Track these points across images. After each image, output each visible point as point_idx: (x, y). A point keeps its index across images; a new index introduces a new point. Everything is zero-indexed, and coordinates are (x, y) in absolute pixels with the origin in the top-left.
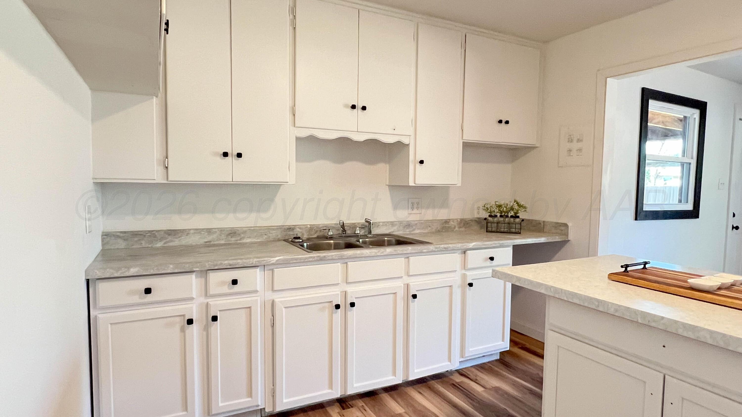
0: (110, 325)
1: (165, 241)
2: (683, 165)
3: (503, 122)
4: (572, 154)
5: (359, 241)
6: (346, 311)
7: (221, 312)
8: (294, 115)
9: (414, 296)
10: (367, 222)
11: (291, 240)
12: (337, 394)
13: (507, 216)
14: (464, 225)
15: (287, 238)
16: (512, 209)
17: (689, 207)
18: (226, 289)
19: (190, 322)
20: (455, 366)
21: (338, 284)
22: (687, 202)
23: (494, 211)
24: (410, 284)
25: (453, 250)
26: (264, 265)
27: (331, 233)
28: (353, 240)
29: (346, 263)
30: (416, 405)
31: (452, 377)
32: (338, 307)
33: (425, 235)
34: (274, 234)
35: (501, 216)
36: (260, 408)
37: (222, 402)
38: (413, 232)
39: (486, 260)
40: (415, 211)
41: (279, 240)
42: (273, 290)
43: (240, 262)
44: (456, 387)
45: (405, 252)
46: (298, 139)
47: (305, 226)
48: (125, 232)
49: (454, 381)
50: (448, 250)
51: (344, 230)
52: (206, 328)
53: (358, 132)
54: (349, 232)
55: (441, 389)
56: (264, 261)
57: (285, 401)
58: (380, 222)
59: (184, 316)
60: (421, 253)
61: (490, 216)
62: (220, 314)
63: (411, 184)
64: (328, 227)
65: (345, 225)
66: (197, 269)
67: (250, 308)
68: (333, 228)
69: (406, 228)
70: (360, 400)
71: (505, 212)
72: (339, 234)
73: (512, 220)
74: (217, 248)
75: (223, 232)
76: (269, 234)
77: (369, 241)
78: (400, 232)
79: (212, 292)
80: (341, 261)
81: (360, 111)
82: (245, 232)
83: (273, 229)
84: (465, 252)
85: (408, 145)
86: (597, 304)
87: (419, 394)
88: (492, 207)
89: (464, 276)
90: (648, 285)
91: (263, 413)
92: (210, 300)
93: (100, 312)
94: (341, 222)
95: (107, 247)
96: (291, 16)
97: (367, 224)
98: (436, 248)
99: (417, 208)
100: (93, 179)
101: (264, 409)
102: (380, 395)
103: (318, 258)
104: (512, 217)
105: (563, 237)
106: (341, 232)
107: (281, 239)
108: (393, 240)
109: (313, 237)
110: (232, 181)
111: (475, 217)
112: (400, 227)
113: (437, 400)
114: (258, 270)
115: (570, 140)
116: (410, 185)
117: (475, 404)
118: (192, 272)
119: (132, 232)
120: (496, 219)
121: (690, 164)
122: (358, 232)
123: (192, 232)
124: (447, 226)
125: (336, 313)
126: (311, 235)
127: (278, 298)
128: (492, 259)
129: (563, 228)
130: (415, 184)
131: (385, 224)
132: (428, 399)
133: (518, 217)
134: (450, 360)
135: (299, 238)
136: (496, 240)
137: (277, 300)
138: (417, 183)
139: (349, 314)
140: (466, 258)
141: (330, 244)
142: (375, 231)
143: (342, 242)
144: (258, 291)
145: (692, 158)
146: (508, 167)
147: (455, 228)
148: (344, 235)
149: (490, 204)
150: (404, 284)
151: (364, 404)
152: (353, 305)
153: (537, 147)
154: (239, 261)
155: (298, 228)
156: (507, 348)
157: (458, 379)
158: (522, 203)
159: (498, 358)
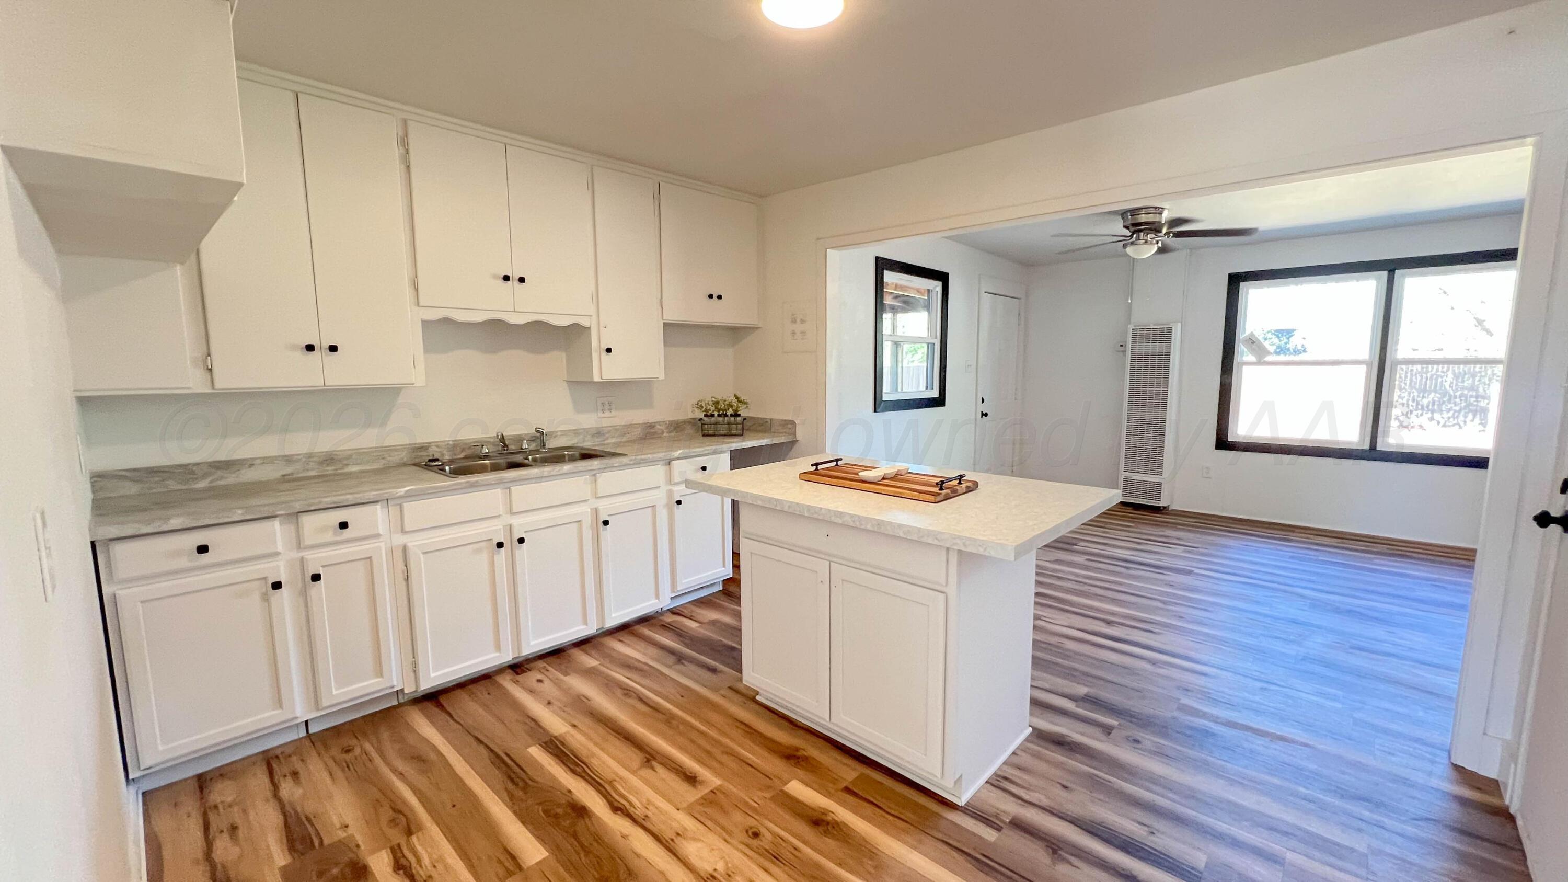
0: (140, 605)
1: (210, 479)
2: (928, 344)
3: (715, 297)
4: (796, 338)
5: (528, 459)
6: (514, 550)
7: (326, 568)
8: (417, 290)
9: (606, 523)
10: (538, 432)
11: (424, 463)
12: (507, 657)
13: (726, 415)
14: (675, 429)
15: (417, 461)
16: (731, 406)
17: (935, 394)
18: (329, 537)
19: (277, 586)
20: (665, 602)
21: (499, 516)
22: (933, 389)
23: (710, 410)
24: (600, 507)
25: (653, 462)
26: (387, 500)
27: (485, 450)
28: (519, 458)
29: (509, 488)
30: (614, 654)
31: (661, 618)
32: (500, 545)
33: (618, 444)
34: (396, 458)
35: (719, 415)
36: (395, 689)
37: (336, 689)
38: (606, 442)
39: (697, 471)
40: (607, 414)
41: (405, 465)
42: (403, 531)
43: (350, 498)
44: (665, 627)
45: (590, 468)
46: (425, 324)
47: (446, 443)
48: (135, 470)
49: (664, 621)
50: (647, 462)
51: (505, 445)
52: (304, 593)
53: (514, 311)
54: (512, 447)
55: (647, 632)
56: (387, 493)
57: (432, 675)
58: (556, 432)
59: (265, 579)
60: (611, 468)
61: (706, 416)
62: (323, 571)
63: (597, 379)
64: (481, 442)
65: (505, 438)
66: (282, 512)
67: (370, 558)
68: (489, 442)
69: (595, 437)
70: (541, 661)
71: (723, 411)
72: (498, 451)
73: (732, 419)
74: (308, 481)
75: (311, 459)
76: (388, 458)
77: (541, 458)
78: (589, 444)
79: (308, 542)
80: (502, 485)
81: (516, 283)
82: (349, 457)
83: (396, 450)
84: (669, 464)
85: (589, 328)
86: (775, 503)
87: (619, 643)
88: (708, 404)
89: (670, 493)
90: (829, 482)
91: (400, 697)
92: (307, 553)
93: (119, 587)
94: (499, 434)
95: (102, 495)
96: (402, 150)
97: (539, 434)
98: (631, 460)
99: (610, 410)
100: (74, 391)
101: (402, 690)
102: (567, 652)
103: (467, 484)
104: (731, 415)
105: (790, 436)
106: (500, 448)
107: (410, 462)
108: (577, 454)
109: (459, 457)
110: (325, 386)
111: (689, 417)
112: (585, 437)
113: (642, 645)
114: (378, 506)
115: (794, 321)
116: (596, 381)
117: (686, 641)
118: (275, 517)
119: (148, 468)
120: (713, 419)
121: (934, 344)
122: (525, 446)
123: (258, 461)
124: (652, 431)
125: (499, 553)
126: (455, 455)
127: (414, 542)
128: (704, 469)
129: (790, 426)
130: (602, 379)
131: (565, 433)
132: (629, 645)
133: (739, 415)
134: (657, 597)
135: (437, 460)
136: (708, 446)
137: (409, 544)
138: (604, 377)
139: (517, 553)
140: (672, 469)
141: (484, 466)
142: (552, 444)
143: (502, 461)
144: (381, 535)
145: (936, 338)
146: (730, 351)
147: (663, 432)
148: (505, 452)
149: (705, 401)
150: (591, 509)
151: (546, 665)
152: (521, 541)
153: (759, 328)
154: (348, 496)
155: (435, 446)
156: (729, 574)
157: (670, 618)
158: (743, 398)
159: (721, 589)
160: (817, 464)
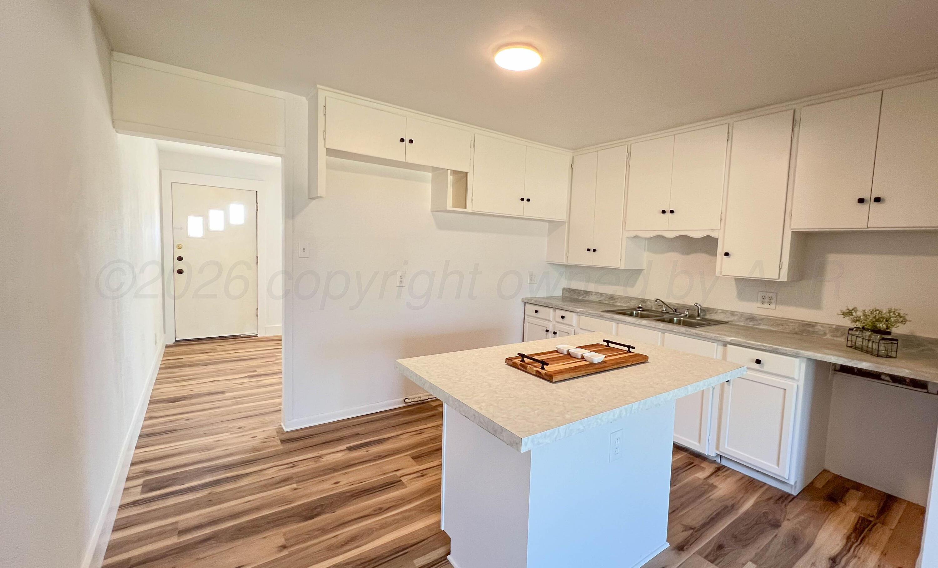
0: (528, 323)
3: (869, 200)
8: (626, 223)
18: (561, 320)
25: (707, 339)
31: (706, 463)
39: (752, 361)
40: (766, 305)
42: (580, 328)
50: (699, 337)
53: (669, 230)
54: (679, 311)
58: (718, 310)
63: (718, 275)
69: (748, 321)
79: (556, 320)
81: (670, 214)
84: (725, 346)
85: (718, 239)
99: (770, 303)
112: (741, 318)
114: (574, 314)
122: (686, 312)
128: (759, 362)
131: (724, 312)
134: (699, 442)
140: (727, 351)
144: (573, 326)
157: (707, 466)
160: (608, 342)
